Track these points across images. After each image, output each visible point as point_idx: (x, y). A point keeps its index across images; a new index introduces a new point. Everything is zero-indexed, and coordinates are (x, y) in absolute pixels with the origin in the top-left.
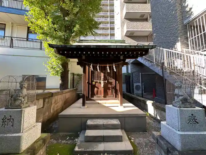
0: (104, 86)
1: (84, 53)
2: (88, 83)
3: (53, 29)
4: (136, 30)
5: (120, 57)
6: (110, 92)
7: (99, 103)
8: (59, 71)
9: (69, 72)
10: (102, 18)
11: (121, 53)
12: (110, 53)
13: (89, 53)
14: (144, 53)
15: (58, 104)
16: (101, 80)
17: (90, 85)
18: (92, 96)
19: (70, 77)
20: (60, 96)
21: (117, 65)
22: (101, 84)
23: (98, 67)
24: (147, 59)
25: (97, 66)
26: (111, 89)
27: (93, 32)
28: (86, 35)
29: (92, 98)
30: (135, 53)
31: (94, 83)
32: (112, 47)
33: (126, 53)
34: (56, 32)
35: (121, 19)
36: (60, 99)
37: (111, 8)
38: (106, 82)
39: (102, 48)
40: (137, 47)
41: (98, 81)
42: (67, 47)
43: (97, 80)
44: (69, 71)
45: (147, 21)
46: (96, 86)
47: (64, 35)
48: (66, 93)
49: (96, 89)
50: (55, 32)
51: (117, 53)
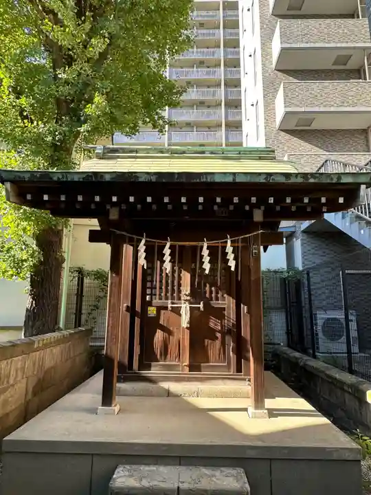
0: (191, 322)
1: (114, 199)
2: (131, 309)
3: (13, 113)
4: (322, 109)
5: (250, 214)
6: (214, 348)
7: (169, 394)
8: (25, 261)
9: (65, 265)
10: (195, 69)
11: (254, 200)
12: (210, 201)
13: (132, 199)
14: (341, 200)
15: (7, 394)
16: (179, 299)
17: (137, 320)
18: (145, 365)
19: (67, 282)
20: (18, 361)
21: (240, 245)
22: (180, 315)
23: (167, 251)
24: (364, 219)
25: (164, 246)
26: (219, 335)
27: (159, 118)
28: (134, 130)
29: (145, 373)
30: (306, 200)
31: (152, 311)
32: (218, 179)
33: (271, 200)
34: (26, 121)
35: (264, 71)
36: (20, 373)
37: (231, 34)
38: (202, 309)
39: (182, 183)
40: (315, 178)
41: (169, 301)
42: (51, 178)
43: (167, 299)
44: (63, 261)
45: (360, 78)
46: (161, 322)
47: (52, 133)
48: (46, 346)
49: (159, 335)
50: (22, 120)
51: (236, 200)
